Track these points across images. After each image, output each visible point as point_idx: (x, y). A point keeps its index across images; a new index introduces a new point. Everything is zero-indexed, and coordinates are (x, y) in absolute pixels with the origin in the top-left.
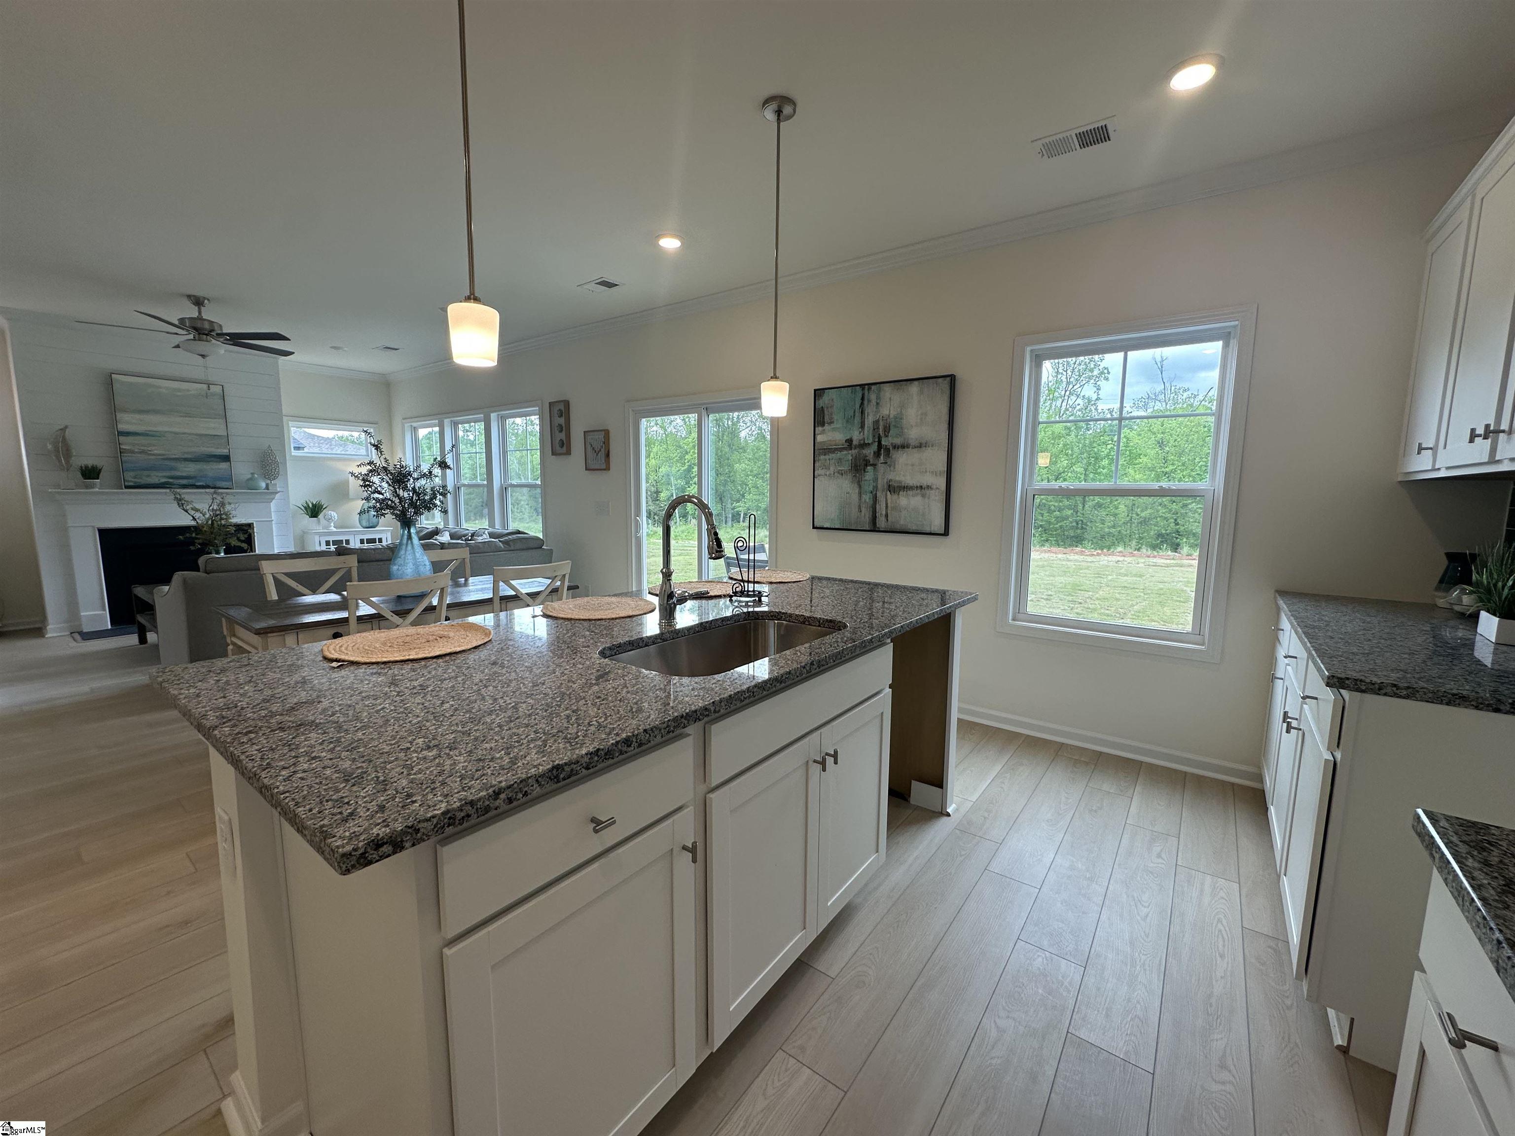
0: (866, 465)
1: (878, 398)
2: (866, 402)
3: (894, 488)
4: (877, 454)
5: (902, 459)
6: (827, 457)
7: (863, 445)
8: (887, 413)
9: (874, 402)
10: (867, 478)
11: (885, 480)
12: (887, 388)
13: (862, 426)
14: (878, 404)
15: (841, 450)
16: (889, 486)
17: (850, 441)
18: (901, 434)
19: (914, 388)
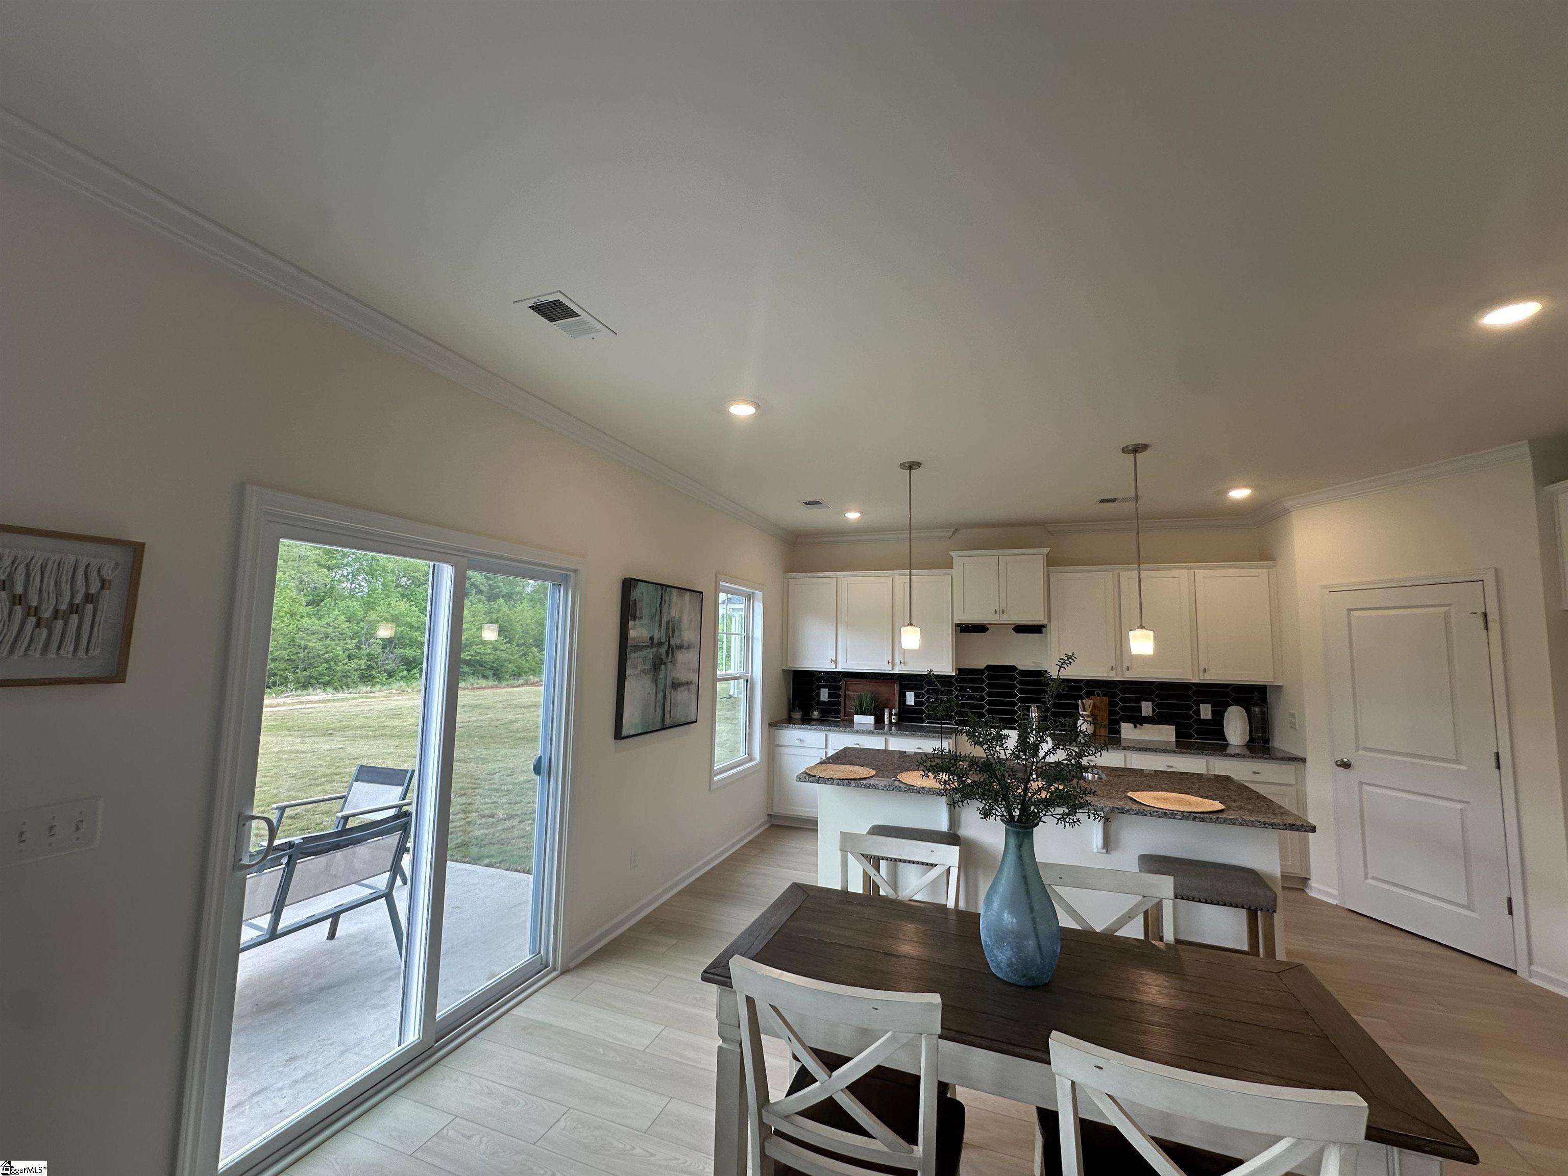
0: (661, 664)
1: (670, 600)
2: (663, 601)
3: (676, 685)
4: (667, 653)
5: (682, 657)
6: (636, 655)
7: (660, 644)
8: (674, 615)
9: (667, 604)
10: (661, 677)
11: (671, 678)
12: (675, 592)
13: (660, 626)
14: (669, 605)
15: (646, 647)
16: (673, 683)
17: (652, 639)
18: (680, 636)
19: (687, 596)
